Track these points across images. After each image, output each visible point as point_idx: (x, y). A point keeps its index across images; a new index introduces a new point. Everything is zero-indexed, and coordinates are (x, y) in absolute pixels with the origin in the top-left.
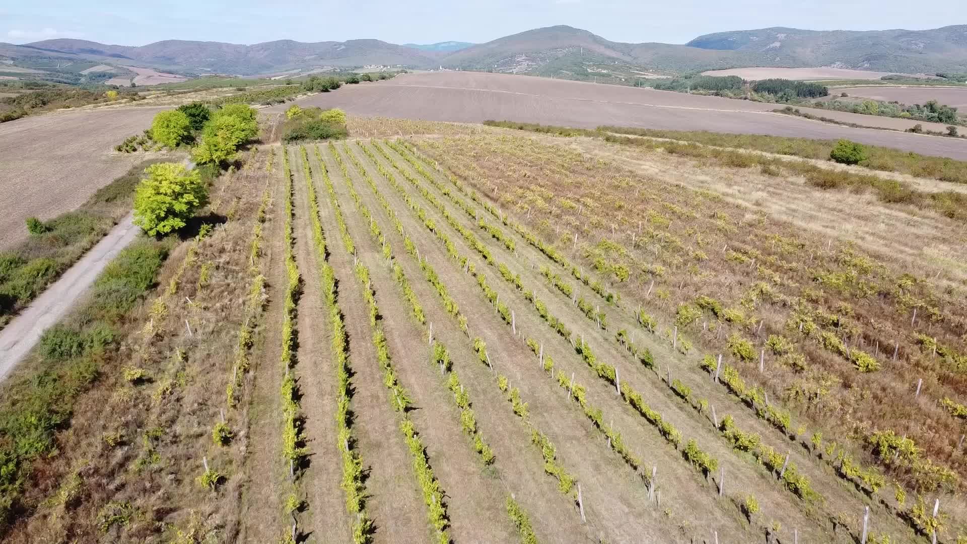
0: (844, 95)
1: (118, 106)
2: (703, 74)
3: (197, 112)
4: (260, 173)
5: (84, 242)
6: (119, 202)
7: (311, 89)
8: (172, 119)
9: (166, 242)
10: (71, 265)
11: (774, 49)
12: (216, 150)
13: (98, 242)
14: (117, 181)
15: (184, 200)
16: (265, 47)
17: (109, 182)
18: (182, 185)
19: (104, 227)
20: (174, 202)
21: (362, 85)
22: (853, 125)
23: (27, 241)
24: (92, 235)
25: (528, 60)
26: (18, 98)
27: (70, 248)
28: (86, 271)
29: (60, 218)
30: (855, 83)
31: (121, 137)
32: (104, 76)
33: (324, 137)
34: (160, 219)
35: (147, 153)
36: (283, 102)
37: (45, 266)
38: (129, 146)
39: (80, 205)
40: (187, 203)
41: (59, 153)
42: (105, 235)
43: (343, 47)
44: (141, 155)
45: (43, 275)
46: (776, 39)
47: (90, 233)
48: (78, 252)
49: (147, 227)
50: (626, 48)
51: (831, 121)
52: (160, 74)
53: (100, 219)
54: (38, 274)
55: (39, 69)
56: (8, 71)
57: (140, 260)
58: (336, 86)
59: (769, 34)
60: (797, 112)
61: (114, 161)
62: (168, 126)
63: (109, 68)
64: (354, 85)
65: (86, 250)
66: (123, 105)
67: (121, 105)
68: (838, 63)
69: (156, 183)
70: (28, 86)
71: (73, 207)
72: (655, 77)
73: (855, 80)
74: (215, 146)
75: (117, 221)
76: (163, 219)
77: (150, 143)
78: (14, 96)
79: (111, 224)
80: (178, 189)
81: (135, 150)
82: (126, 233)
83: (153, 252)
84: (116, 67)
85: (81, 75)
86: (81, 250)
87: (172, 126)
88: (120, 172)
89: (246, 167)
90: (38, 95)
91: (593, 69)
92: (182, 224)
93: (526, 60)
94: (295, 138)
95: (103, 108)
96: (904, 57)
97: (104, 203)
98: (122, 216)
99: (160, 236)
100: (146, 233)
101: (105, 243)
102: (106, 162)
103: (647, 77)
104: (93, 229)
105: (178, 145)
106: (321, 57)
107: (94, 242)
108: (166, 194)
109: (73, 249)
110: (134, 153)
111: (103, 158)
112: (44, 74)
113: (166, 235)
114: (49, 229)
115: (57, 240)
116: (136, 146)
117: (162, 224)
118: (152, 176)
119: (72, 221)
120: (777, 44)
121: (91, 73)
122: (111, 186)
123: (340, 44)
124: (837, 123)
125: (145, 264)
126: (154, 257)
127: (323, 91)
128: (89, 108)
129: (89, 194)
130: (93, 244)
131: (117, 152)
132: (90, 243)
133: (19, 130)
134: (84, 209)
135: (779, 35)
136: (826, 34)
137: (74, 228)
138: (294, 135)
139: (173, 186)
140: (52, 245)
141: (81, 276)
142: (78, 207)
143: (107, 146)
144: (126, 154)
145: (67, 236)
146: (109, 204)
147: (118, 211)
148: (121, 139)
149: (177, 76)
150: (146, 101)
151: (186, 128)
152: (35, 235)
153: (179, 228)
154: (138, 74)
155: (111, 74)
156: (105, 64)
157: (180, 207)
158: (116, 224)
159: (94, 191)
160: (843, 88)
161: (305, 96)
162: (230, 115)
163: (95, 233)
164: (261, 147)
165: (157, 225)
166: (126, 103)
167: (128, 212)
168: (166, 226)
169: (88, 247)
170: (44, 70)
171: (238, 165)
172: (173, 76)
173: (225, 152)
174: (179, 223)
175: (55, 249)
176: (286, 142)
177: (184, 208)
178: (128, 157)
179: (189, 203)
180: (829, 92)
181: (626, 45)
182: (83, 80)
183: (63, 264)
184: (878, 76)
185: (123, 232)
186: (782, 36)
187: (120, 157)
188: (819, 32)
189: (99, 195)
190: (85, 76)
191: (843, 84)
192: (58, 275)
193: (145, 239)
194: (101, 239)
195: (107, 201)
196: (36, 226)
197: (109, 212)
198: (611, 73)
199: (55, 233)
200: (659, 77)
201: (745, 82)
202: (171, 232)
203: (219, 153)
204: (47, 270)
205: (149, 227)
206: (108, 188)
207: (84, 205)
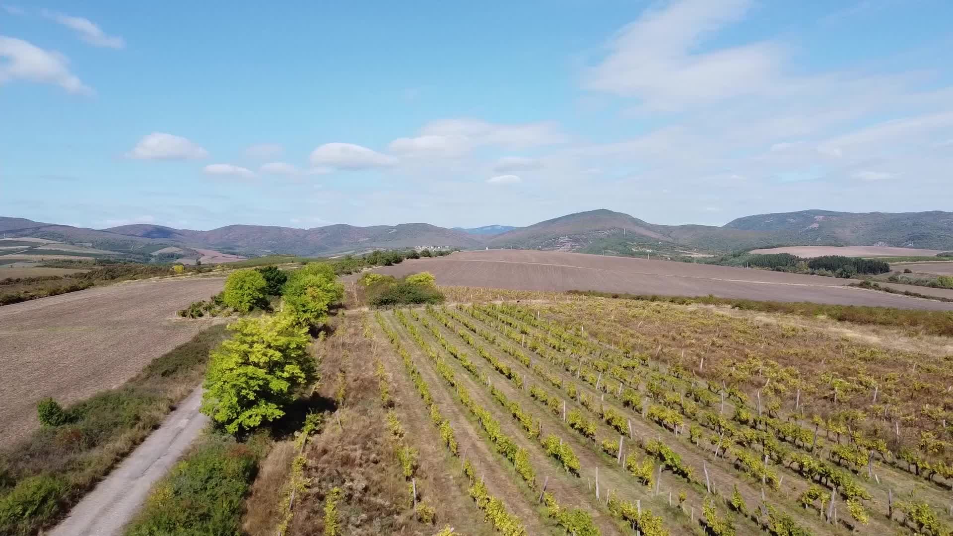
0: (907, 271)
1: (184, 277)
2: (752, 252)
3: (272, 276)
4: (358, 340)
5: (120, 443)
6: (180, 375)
7: (375, 263)
8: (247, 279)
9: (254, 444)
10: (91, 486)
11: (813, 230)
12: (305, 312)
13: (143, 440)
14: (180, 348)
15: (286, 375)
16: (322, 230)
17: (169, 350)
18: (283, 350)
19: (155, 413)
20: (269, 377)
21: (422, 259)
22: (943, 300)
23: (29, 439)
24: (136, 429)
25: (571, 241)
26: (89, 273)
27: (96, 453)
28: (118, 498)
29: (91, 400)
30: (916, 259)
31: (186, 303)
32: (173, 256)
33: (418, 301)
34: (246, 404)
35: (215, 318)
36: (350, 273)
37: (42, 493)
38: (195, 311)
39: (126, 380)
40: (288, 380)
41: (116, 319)
42: (156, 427)
43: (395, 230)
44: (208, 321)
45: (34, 513)
46: (815, 221)
47: (133, 425)
48: (108, 459)
49: (221, 417)
50: (666, 230)
51: (916, 295)
52: (224, 255)
53: (151, 401)
54: (25, 510)
55: (114, 251)
56: (85, 252)
57: (213, 482)
58: (398, 261)
59: (806, 216)
60: (876, 287)
61: (176, 327)
62: (241, 288)
63: (177, 249)
64: (414, 260)
65: (122, 455)
66: (189, 277)
67: (188, 277)
68: (880, 243)
69: (245, 347)
70: (101, 262)
71: (115, 384)
72: (700, 255)
73: (915, 257)
74: (304, 306)
75: (174, 405)
76: (249, 405)
77: (218, 308)
78: (85, 271)
79: (165, 409)
80: (277, 356)
81: (201, 315)
82: (188, 424)
83: (234, 466)
84: (184, 249)
85: (151, 256)
86: (113, 456)
87: (246, 288)
88: (183, 338)
89: (338, 332)
90: (109, 271)
91: (638, 249)
92: (279, 414)
93: (569, 241)
94: (385, 302)
95: (169, 279)
96: (948, 236)
97: (159, 378)
98: (183, 397)
99: (242, 433)
100: (220, 427)
101: (155, 441)
102: (166, 328)
103: (692, 256)
104: (138, 418)
105: (251, 309)
106: (374, 239)
107: (138, 441)
108: (256, 365)
109: (100, 454)
110: (199, 319)
111: (165, 323)
112: (117, 255)
113: (253, 430)
114: (70, 419)
115: (79, 438)
116: (203, 311)
117: (247, 413)
118: (238, 336)
119: (110, 405)
120: (816, 225)
121: (161, 254)
122: (170, 354)
123: (393, 228)
124: (924, 297)
125: (220, 491)
126: (236, 476)
127: (386, 265)
128: (154, 280)
129: (141, 366)
130: (136, 443)
131: (180, 318)
132: (130, 443)
133: (81, 298)
134: (131, 386)
135: (816, 217)
136: (863, 216)
137: (109, 416)
138: (384, 298)
139: (271, 352)
140: (69, 448)
141: (105, 511)
142: (123, 382)
143: (170, 311)
144: (191, 319)
145: (96, 431)
146: (167, 379)
147: (179, 389)
148: (186, 304)
149: (240, 257)
150: (211, 273)
151: (262, 290)
152: (48, 427)
153: (275, 419)
154: (204, 255)
155: (179, 255)
156: (175, 246)
157: (278, 385)
158: (173, 409)
159: (149, 361)
160: (904, 265)
161: (370, 269)
162: (315, 274)
163: (141, 424)
164: (347, 312)
165: (238, 414)
166: (192, 275)
167: (191, 391)
168: (252, 418)
169: (126, 450)
170: (119, 251)
171: (329, 330)
172: (236, 256)
173: (316, 313)
174: (274, 412)
175: (72, 455)
176: (375, 306)
177: (284, 386)
178: (193, 322)
179: (292, 380)
180: (891, 268)
181: (666, 227)
182: (153, 260)
183: (77, 486)
184: (934, 253)
185: (183, 422)
186: (819, 218)
187: (184, 322)
188: (856, 214)
189: (152, 368)
190: (155, 256)
191: (903, 261)
192: (63, 510)
193: (218, 438)
194: (149, 434)
195: (164, 374)
196: (51, 414)
197: (165, 391)
198: (655, 251)
199: (80, 425)
200: (704, 256)
201: (799, 260)
202: (260, 426)
203: (307, 315)
204: (44, 500)
205: (225, 419)
206: (167, 357)
207: (132, 380)
